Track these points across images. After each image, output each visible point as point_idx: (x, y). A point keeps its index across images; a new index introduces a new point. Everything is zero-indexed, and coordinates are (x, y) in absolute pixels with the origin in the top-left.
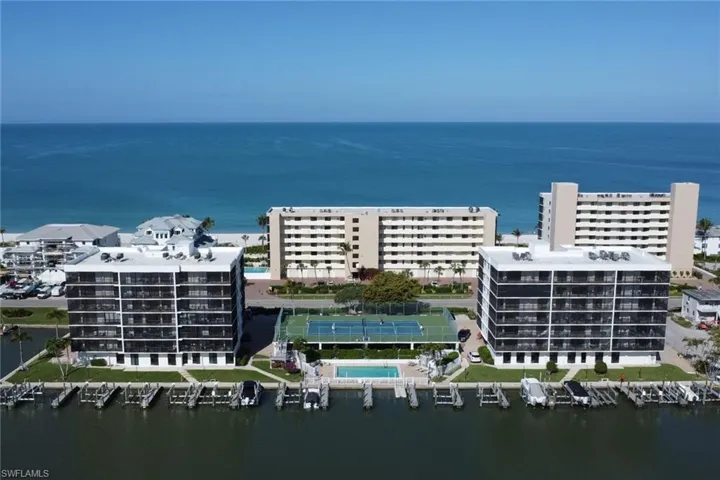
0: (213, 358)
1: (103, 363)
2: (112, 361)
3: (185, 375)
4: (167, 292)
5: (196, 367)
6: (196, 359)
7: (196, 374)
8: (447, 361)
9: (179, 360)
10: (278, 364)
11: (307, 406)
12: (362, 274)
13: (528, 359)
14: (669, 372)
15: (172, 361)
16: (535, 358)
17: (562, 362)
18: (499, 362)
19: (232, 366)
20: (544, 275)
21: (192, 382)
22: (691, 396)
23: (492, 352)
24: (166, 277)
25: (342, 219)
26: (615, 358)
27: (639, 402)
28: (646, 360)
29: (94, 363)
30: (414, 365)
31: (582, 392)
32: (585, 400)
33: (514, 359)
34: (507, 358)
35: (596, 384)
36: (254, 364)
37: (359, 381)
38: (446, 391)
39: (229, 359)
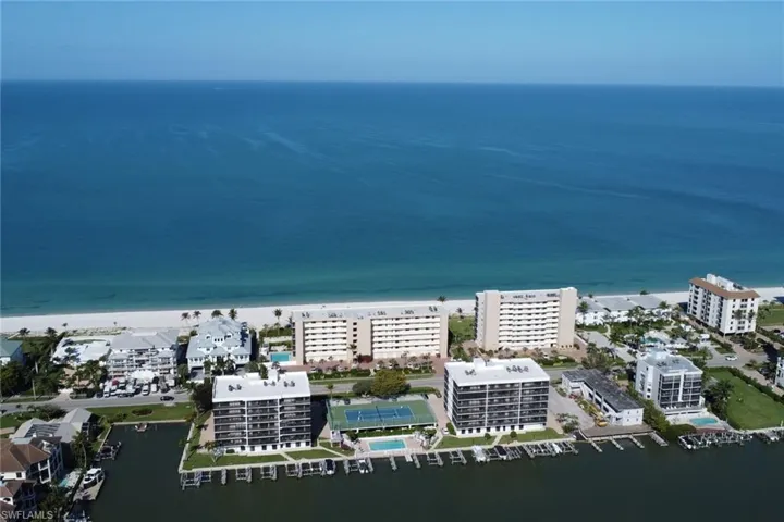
0: (298, 444)
1: (233, 451)
2: (237, 450)
3: (286, 456)
4: (272, 410)
5: (289, 450)
6: (288, 445)
7: (292, 454)
8: (431, 435)
9: (278, 447)
10: (336, 444)
11: (362, 471)
12: (360, 359)
13: (475, 431)
14: (550, 433)
15: (275, 447)
16: (478, 430)
17: (493, 431)
18: (459, 434)
19: (309, 448)
20: (483, 387)
21: (291, 461)
22: (558, 450)
23: (455, 428)
24: (272, 402)
25: (345, 321)
26: (521, 427)
27: (532, 456)
28: (537, 427)
29: (228, 452)
30: (412, 438)
31: (503, 452)
32: (505, 457)
33: (467, 431)
34: (463, 431)
35: (511, 445)
36: (321, 444)
37: (386, 453)
38: (432, 456)
39: (307, 444)
